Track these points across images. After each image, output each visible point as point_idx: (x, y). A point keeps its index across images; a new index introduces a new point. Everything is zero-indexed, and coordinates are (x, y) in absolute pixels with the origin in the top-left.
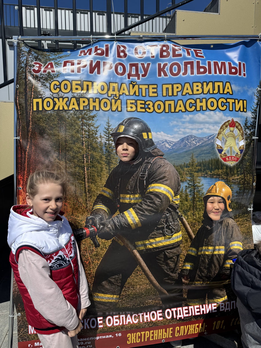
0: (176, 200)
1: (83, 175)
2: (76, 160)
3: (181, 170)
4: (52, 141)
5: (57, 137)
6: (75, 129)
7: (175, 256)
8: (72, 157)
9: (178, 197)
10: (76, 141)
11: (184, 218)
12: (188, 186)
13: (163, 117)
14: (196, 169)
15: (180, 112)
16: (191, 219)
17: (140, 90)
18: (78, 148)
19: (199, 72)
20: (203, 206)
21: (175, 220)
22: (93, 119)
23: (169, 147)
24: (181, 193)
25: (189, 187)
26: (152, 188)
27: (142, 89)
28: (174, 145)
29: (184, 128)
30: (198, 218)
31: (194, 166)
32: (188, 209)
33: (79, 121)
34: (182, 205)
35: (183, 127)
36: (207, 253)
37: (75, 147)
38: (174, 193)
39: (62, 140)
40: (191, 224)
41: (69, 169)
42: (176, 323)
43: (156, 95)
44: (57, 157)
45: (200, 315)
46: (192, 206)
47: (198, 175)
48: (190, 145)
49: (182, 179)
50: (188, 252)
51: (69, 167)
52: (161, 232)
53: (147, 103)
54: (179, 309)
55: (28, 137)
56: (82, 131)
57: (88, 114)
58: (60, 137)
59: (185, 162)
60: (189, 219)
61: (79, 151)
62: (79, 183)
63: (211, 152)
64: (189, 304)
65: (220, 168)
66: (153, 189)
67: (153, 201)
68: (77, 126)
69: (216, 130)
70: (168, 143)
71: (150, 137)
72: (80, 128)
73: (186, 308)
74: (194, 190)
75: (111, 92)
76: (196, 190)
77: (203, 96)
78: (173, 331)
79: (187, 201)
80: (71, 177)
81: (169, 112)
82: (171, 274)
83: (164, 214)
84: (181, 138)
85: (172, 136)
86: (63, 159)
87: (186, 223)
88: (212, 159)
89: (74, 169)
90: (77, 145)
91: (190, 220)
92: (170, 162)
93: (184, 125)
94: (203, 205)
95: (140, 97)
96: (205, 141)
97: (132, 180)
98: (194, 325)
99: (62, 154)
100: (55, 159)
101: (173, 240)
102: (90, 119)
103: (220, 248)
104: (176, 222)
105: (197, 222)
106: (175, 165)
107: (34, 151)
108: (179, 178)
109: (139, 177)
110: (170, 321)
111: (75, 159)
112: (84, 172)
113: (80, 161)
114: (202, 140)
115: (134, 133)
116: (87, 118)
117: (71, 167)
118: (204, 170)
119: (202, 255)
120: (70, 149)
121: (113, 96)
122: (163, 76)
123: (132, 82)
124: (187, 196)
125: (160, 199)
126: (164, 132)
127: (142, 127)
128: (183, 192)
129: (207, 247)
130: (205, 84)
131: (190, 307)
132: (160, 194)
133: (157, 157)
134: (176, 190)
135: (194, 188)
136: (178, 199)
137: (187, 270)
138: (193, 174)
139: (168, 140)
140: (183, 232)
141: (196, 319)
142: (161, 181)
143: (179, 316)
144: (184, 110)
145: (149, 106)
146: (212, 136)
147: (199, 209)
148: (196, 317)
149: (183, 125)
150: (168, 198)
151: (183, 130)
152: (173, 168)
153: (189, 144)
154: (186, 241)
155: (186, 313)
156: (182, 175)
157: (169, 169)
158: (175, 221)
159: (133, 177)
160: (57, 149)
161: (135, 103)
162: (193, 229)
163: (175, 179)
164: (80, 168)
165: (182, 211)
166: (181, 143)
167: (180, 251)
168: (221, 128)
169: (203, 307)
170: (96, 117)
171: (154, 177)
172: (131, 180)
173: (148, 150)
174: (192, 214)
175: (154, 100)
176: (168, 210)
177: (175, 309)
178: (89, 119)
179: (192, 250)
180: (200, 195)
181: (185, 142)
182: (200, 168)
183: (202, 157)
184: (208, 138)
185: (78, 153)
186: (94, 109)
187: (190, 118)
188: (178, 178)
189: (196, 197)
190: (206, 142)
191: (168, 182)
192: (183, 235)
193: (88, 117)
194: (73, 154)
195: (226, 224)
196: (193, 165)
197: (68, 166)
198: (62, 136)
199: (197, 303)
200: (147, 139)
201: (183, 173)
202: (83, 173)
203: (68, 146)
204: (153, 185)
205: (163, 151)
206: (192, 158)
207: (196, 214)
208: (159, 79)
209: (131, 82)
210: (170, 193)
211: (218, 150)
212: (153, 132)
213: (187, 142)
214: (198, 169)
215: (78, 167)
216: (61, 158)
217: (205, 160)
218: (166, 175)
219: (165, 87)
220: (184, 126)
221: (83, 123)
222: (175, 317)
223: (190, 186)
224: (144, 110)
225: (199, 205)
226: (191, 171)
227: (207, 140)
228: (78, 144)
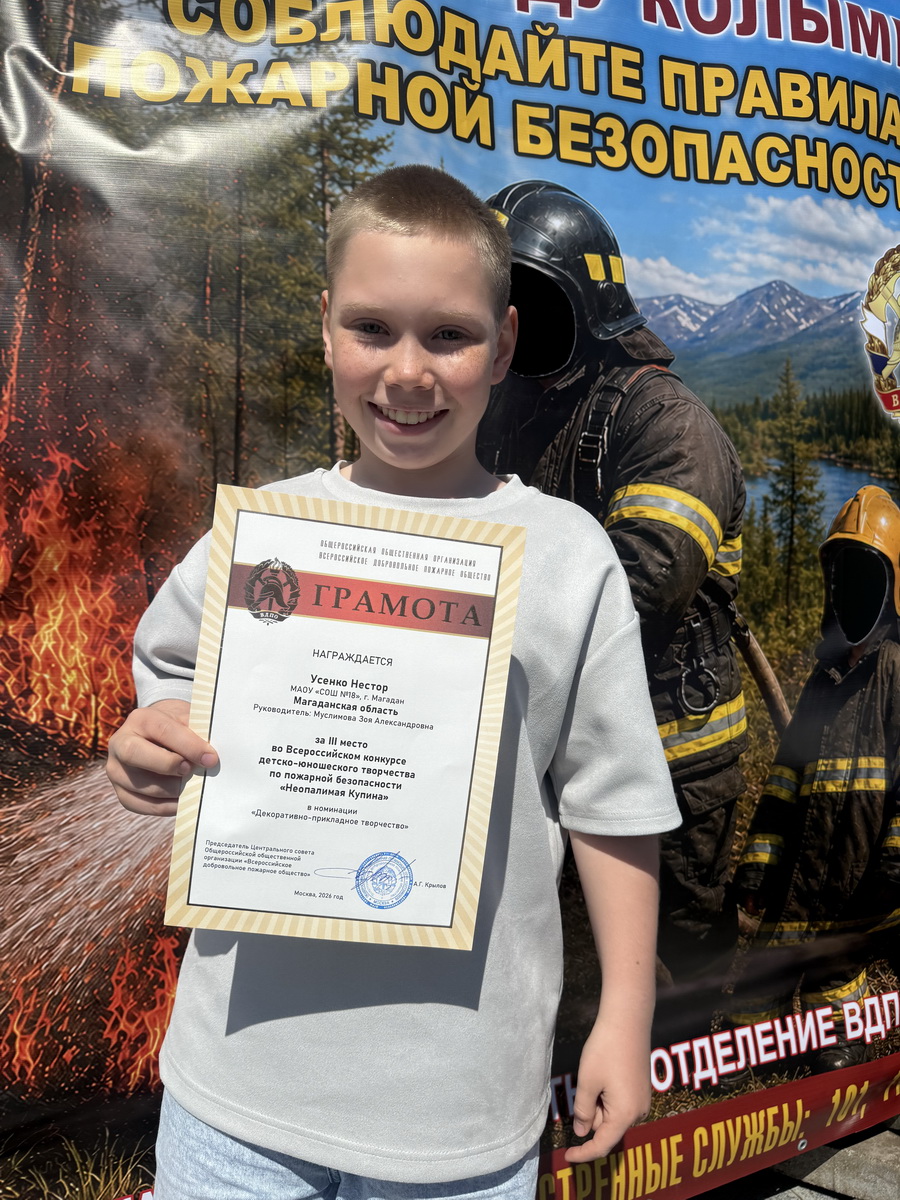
0: (729, 557)
1: (324, 423)
2: (291, 342)
3: (742, 429)
4: (164, 237)
5: (194, 221)
6: (286, 193)
7: (717, 808)
8: (272, 326)
9: (738, 543)
10: (292, 251)
11: (753, 639)
12: (771, 497)
13: (669, 193)
14: (803, 424)
15: (734, 181)
16: (781, 642)
17: (573, 62)
18: (302, 285)
19: (799, 33)
20: (821, 589)
21: (720, 647)
22: (375, 156)
23: (694, 328)
24: (746, 530)
25: (775, 502)
26: (633, 501)
27: (579, 56)
28: (713, 320)
29: (754, 251)
30: (805, 638)
31: (793, 413)
32: (770, 597)
33: (309, 156)
34: (751, 580)
35: (746, 245)
36: (831, 788)
37: (286, 276)
38: (723, 525)
39: (220, 237)
40: (779, 661)
41: (255, 387)
42: (690, 1108)
43: (636, 93)
44: (191, 320)
45: (779, 1060)
46: (784, 583)
47: (809, 454)
48: (776, 324)
49: (750, 466)
50: (768, 788)
51: (253, 374)
52: (669, 699)
53: (602, 125)
54: (698, 1044)
55: (26, 211)
56: (320, 203)
57: (349, 130)
58: (212, 223)
59: (759, 395)
60: (770, 641)
61: (306, 299)
62: (305, 459)
63: (849, 363)
64: (734, 1019)
65: (873, 433)
66: (633, 509)
67: (640, 565)
68: (299, 180)
69: (862, 279)
70: (686, 309)
71: (617, 278)
72: (310, 188)
73: (726, 1036)
74: (792, 517)
75: (448, 53)
76: (799, 516)
77: (814, 129)
78: (686, 1148)
79: (767, 563)
80: (265, 428)
81: (687, 179)
82: (699, 890)
83: (683, 624)
84: (743, 291)
85: (704, 281)
86: (225, 335)
87: (762, 657)
88: (851, 392)
89: (282, 388)
90: (295, 269)
91: (776, 644)
92: (698, 392)
93: (753, 237)
94: (820, 580)
95: (574, 97)
96: (827, 314)
97: (551, 461)
98: (762, 1114)
99: (215, 305)
100: (181, 330)
101: (713, 732)
102: (362, 157)
103: (873, 766)
104: (724, 654)
105: (800, 652)
106: (718, 407)
107: (64, 285)
108: (738, 462)
109: (578, 452)
110: (668, 1102)
111: (287, 338)
112: (332, 409)
113: (310, 349)
114: (819, 309)
115: (547, 248)
116: (346, 147)
117: (265, 377)
118: (830, 432)
119: (815, 796)
120: (259, 284)
121: (457, 71)
122: (661, 21)
123: (538, 27)
124: (767, 540)
125: (668, 553)
126: (672, 261)
127: (582, 230)
128: (756, 524)
129: (831, 761)
130: (822, 82)
131: (740, 1033)
132: (666, 532)
133: (644, 369)
134: (729, 514)
135: (791, 507)
136: (737, 552)
137: (757, 866)
138: (792, 446)
139: (689, 298)
140: (752, 699)
141: (764, 1081)
142: (663, 472)
143: (699, 1075)
144: (747, 176)
145: (610, 141)
146: (849, 300)
147: (806, 597)
148: (763, 1071)
149: (748, 236)
150: (696, 549)
151: (747, 257)
152: (710, 422)
153: (773, 317)
154: (763, 735)
155: (727, 1060)
156: (748, 452)
157: (696, 423)
158: (721, 651)
159: (554, 447)
160: (191, 281)
161: (550, 120)
162: (786, 685)
163: (720, 468)
164: (312, 385)
165: (749, 609)
166: (741, 312)
167: (738, 782)
168: (877, 273)
169: (785, 1029)
170: (386, 148)
171: (635, 454)
172: (543, 459)
173: (608, 333)
174: (782, 618)
175: (631, 113)
176: (698, 603)
177: (686, 1046)
178: (356, 156)
179: (780, 778)
180: (810, 540)
181: (759, 307)
182: (815, 422)
183: (822, 378)
184: (837, 304)
185: (303, 309)
186: (379, 111)
187: (775, 212)
188: (732, 462)
189: (798, 548)
190: (828, 318)
191: (693, 479)
192: (752, 713)
193: (352, 142)
194: (276, 312)
195: (887, 668)
196: (789, 409)
197: (252, 369)
198: (219, 218)
199: (764, 1014)
200: (604, 282)
201: (749, 445)
202: (323, 411)
203: (252, 268)
204: (634, 490)
205: (670, 341)
206: (784, 378)
207: (797, 619)
208: (647, 29)
209: (534, 23)
210: (704, 527)
211: (873, 357)
212: (630, 255)
213: (766, 309)
214: (811, 427)
215: (303, 379)
216: (212, 328)
217: (830, 390)
218: (685, 446)
219: (671, 69)
220: (750, 241)
221: (324, 169)
222: (685, 1080)
223: (780, 498)
224: (586, 157)
225: (809, 581)
226: (784, 435)
227: (835, 313)
228: (302, 263)
